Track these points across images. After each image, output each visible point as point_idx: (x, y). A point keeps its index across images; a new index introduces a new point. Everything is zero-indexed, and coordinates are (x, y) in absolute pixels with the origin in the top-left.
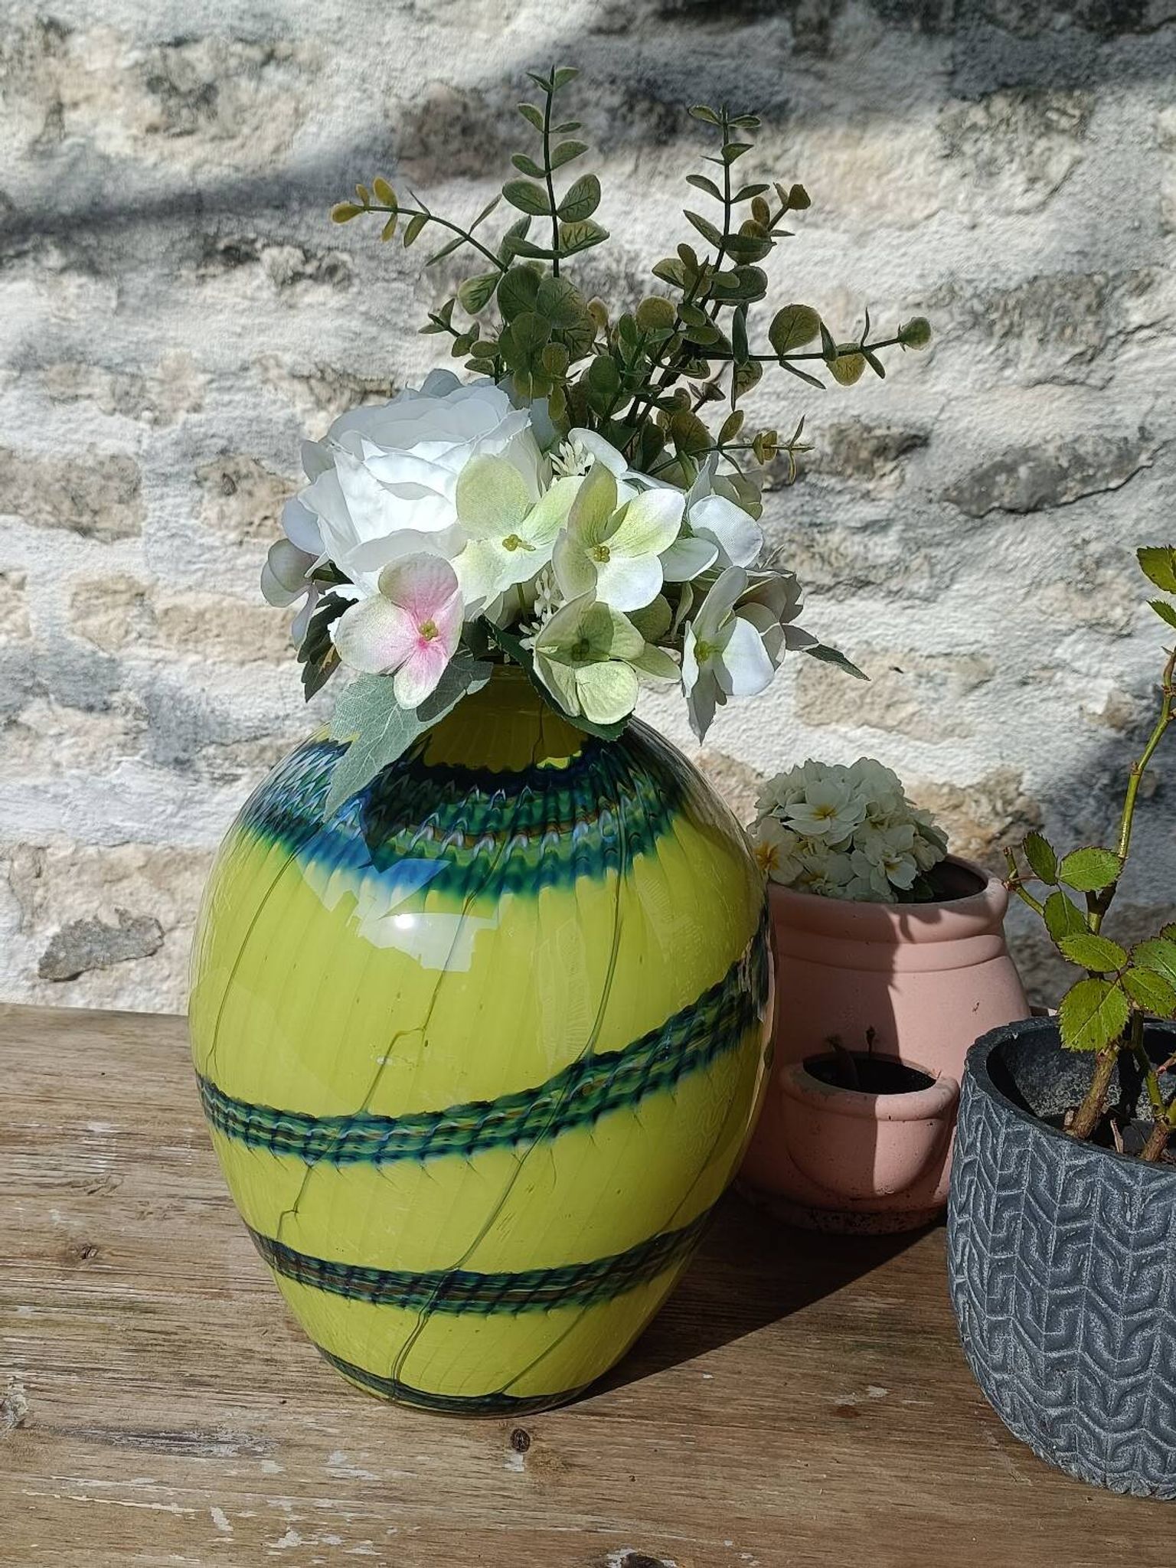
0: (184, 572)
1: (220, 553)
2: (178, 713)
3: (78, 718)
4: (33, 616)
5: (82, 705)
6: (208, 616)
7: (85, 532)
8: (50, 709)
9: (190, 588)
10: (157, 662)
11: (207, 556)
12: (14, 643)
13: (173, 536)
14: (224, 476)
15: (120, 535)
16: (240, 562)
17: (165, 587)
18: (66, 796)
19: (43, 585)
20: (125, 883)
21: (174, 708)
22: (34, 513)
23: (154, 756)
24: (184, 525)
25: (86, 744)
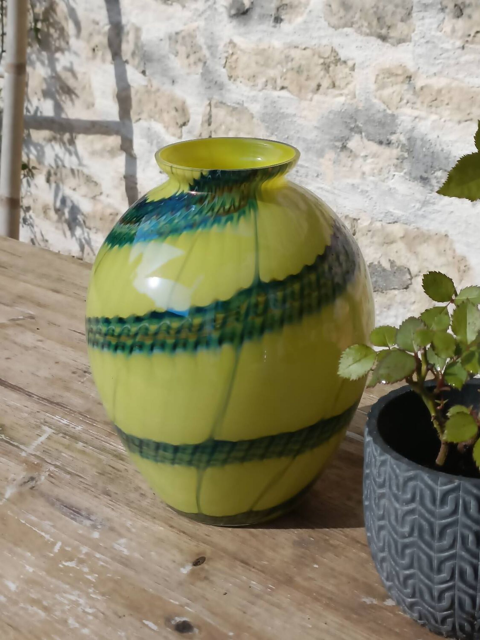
0: (433, 65)
1: (451, 53)
2: (424, 149)
3: (374, 147)
4: (358, 87)
5: (377, 139)
6: (443, 92)
7: (384, 38)
8: (362, 141)
9: (435, 74)
10: (416, 118)
11: (444, 55)
12: (348, 102)
13: (427, 42)
14: (456, 5)
15: (401, 41)
16: (463, 59)
17: (423, 73)
18: (367, 192)
19: (363, 69)
20: (394, 245)
21: (422, 147)
22: (359, 27)
23: (410, 174)
24: (433, 36)
25: (377, 164)
